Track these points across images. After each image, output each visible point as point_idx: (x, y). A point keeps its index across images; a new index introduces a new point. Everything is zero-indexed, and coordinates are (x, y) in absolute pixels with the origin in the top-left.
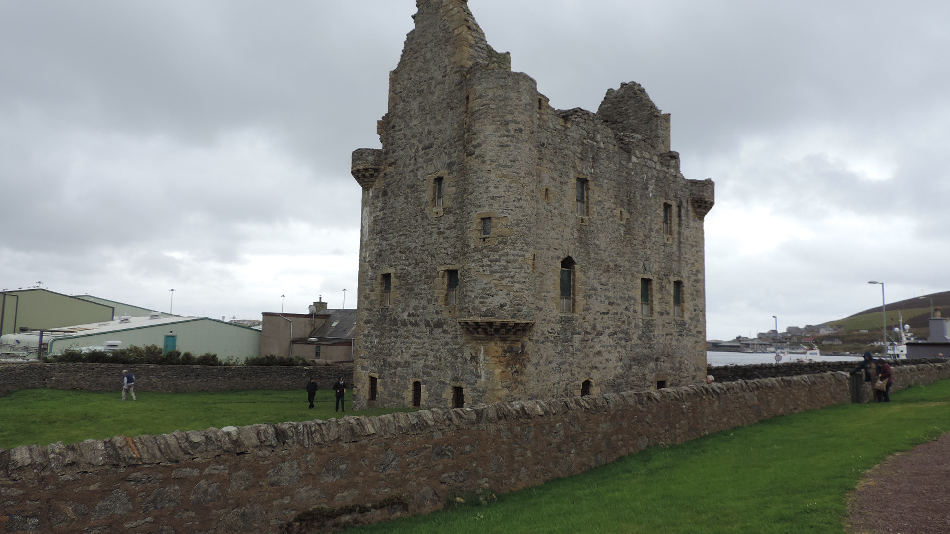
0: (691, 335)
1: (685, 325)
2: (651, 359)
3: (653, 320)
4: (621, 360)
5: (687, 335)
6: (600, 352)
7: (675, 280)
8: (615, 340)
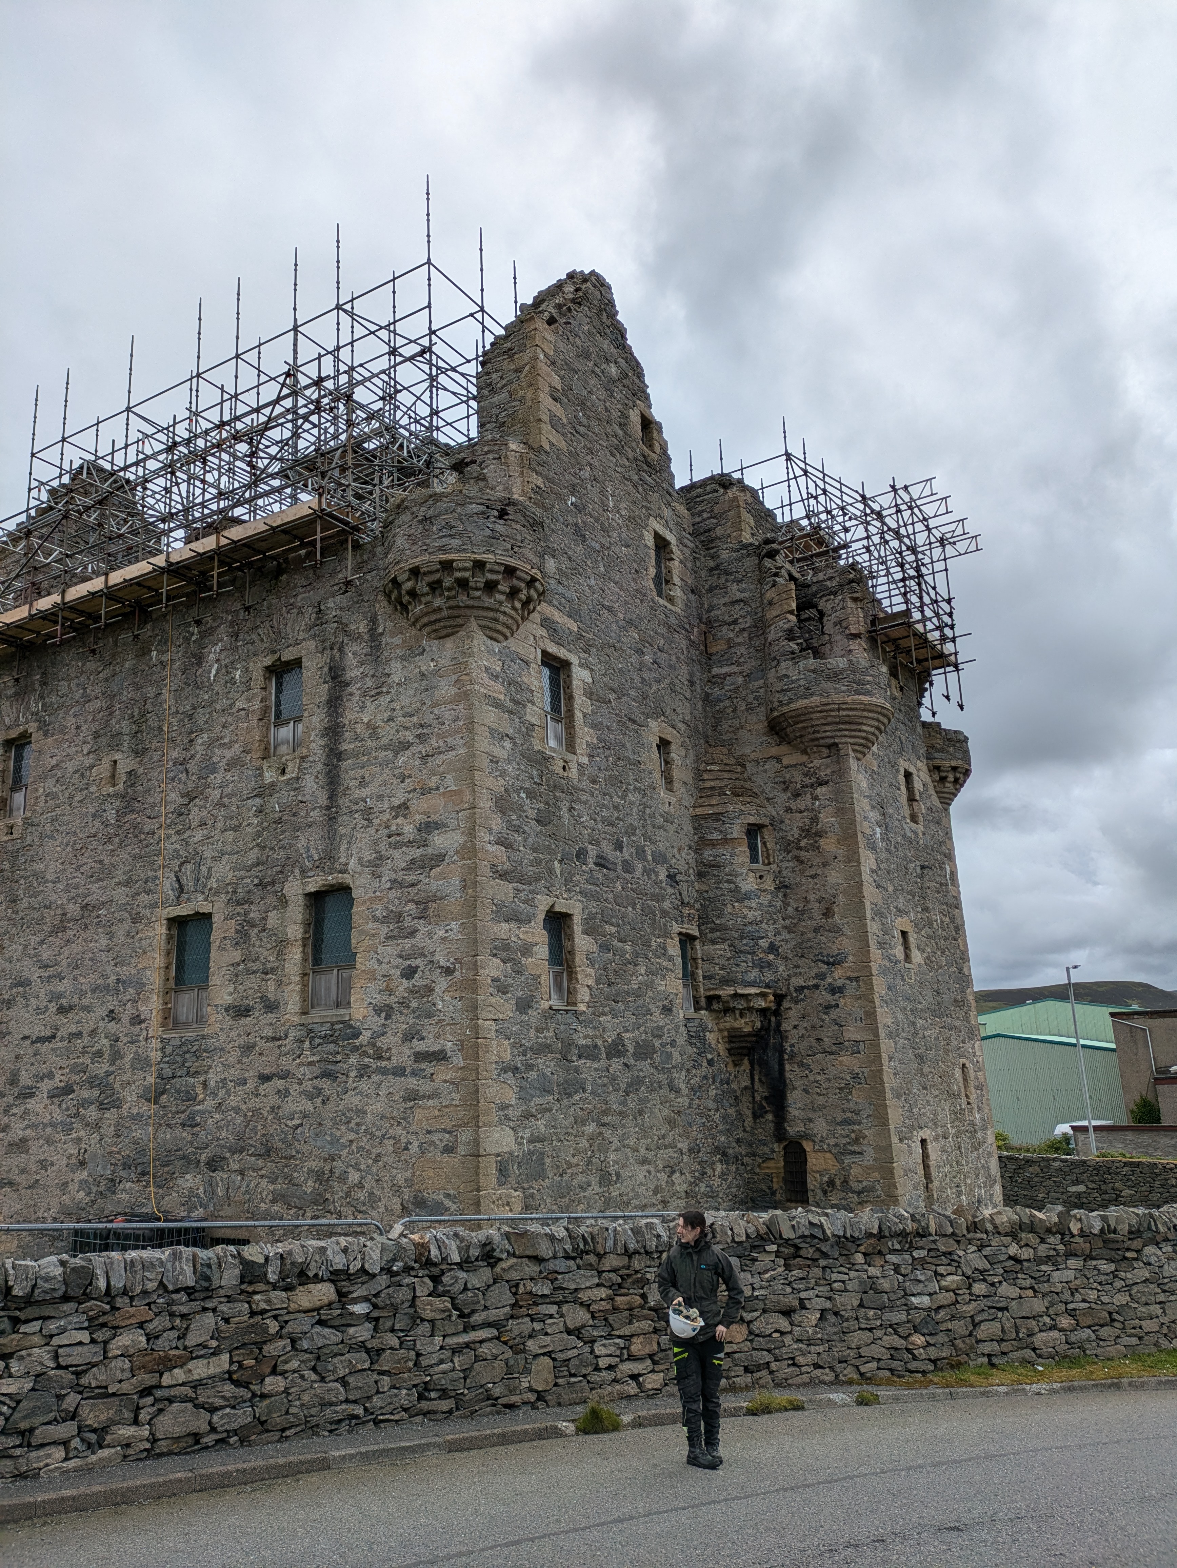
0: (384, 1072)
1: (357, 1035)
2: (189, 1162)
3: (204, 1037)
4: (82, 1163)
5: (363, 1072)
6: (24, 1140)
7: (311, 888)
8: (68, 1109)
